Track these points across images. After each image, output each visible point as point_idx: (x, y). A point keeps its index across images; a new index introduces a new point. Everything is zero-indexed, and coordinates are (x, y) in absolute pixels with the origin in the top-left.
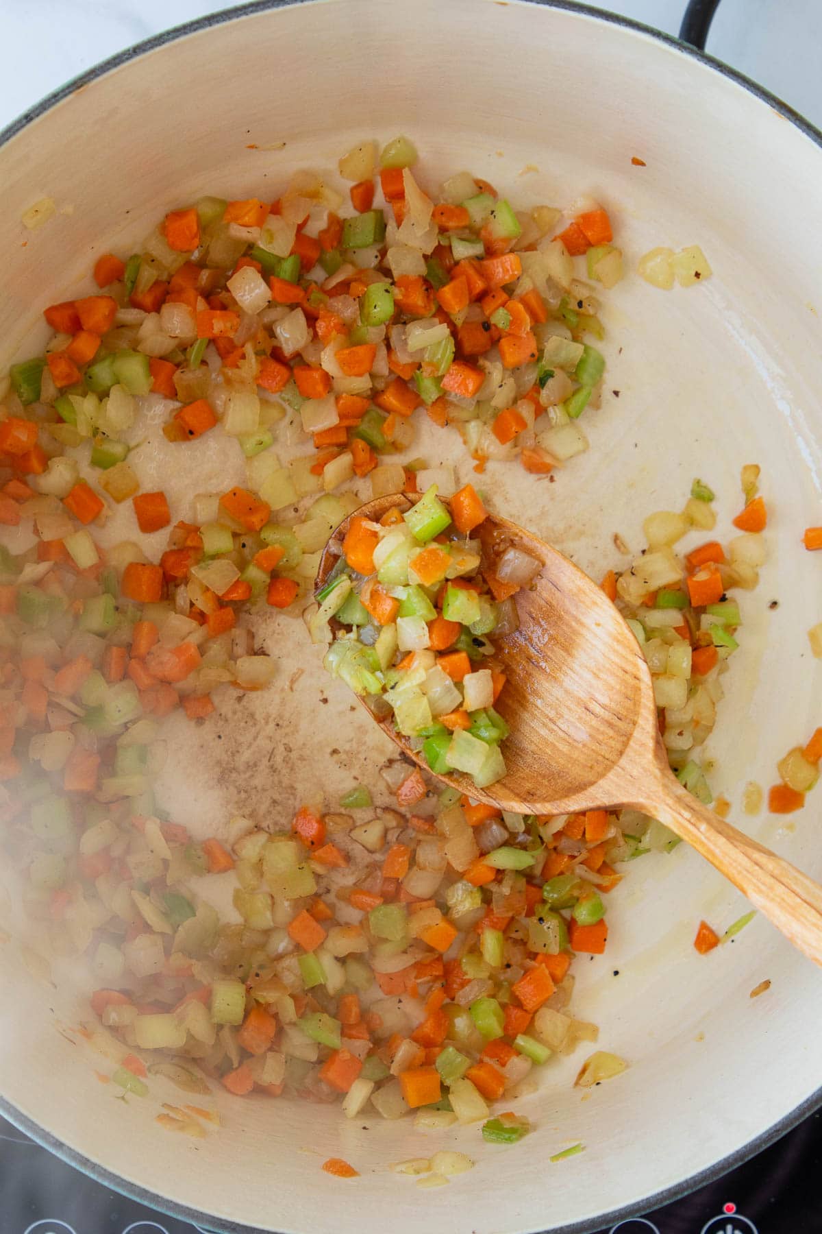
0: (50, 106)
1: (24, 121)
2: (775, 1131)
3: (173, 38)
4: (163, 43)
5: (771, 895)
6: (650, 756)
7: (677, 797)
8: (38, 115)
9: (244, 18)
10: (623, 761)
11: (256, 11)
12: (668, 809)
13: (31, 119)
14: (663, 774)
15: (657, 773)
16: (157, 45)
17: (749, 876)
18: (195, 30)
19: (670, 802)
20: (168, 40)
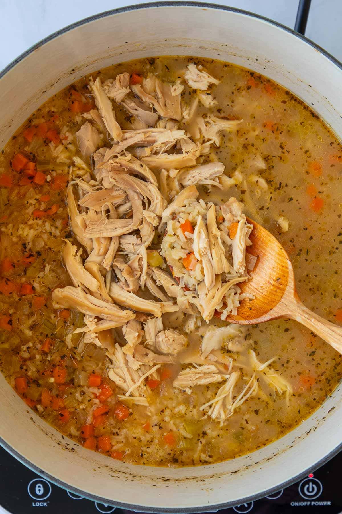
0: (25, 56)
1: (15, 63)
2: (328, 457)
3: (73, 28)
4: (70, 29)
5: (339, 342)
6: (292, 296)
7: (303, 310)
8: (20, 60)
9: (102, 18)
10: (282, 300)
11: (106, 16)
12: (299, 315)
13: (18, 62)
14: (298, 303)
15: (295, 302)
16: (67, 31)
17: (331, 336)
18: (82, 24)
19: (300, 312)
20: (72, 28)
